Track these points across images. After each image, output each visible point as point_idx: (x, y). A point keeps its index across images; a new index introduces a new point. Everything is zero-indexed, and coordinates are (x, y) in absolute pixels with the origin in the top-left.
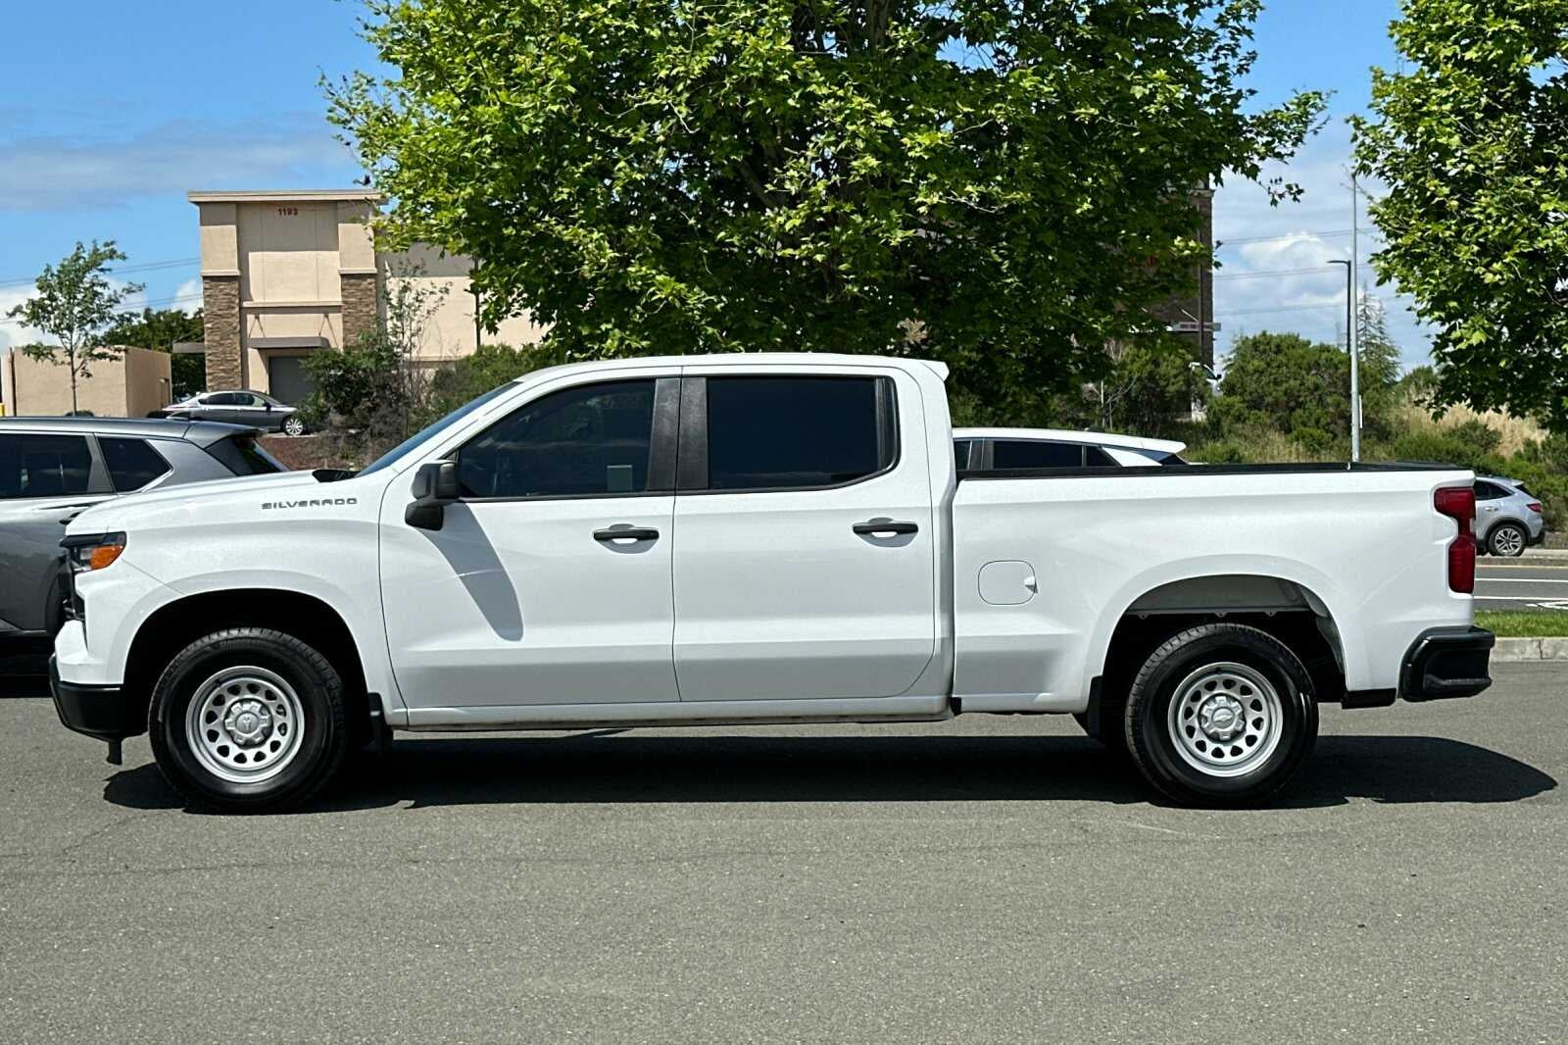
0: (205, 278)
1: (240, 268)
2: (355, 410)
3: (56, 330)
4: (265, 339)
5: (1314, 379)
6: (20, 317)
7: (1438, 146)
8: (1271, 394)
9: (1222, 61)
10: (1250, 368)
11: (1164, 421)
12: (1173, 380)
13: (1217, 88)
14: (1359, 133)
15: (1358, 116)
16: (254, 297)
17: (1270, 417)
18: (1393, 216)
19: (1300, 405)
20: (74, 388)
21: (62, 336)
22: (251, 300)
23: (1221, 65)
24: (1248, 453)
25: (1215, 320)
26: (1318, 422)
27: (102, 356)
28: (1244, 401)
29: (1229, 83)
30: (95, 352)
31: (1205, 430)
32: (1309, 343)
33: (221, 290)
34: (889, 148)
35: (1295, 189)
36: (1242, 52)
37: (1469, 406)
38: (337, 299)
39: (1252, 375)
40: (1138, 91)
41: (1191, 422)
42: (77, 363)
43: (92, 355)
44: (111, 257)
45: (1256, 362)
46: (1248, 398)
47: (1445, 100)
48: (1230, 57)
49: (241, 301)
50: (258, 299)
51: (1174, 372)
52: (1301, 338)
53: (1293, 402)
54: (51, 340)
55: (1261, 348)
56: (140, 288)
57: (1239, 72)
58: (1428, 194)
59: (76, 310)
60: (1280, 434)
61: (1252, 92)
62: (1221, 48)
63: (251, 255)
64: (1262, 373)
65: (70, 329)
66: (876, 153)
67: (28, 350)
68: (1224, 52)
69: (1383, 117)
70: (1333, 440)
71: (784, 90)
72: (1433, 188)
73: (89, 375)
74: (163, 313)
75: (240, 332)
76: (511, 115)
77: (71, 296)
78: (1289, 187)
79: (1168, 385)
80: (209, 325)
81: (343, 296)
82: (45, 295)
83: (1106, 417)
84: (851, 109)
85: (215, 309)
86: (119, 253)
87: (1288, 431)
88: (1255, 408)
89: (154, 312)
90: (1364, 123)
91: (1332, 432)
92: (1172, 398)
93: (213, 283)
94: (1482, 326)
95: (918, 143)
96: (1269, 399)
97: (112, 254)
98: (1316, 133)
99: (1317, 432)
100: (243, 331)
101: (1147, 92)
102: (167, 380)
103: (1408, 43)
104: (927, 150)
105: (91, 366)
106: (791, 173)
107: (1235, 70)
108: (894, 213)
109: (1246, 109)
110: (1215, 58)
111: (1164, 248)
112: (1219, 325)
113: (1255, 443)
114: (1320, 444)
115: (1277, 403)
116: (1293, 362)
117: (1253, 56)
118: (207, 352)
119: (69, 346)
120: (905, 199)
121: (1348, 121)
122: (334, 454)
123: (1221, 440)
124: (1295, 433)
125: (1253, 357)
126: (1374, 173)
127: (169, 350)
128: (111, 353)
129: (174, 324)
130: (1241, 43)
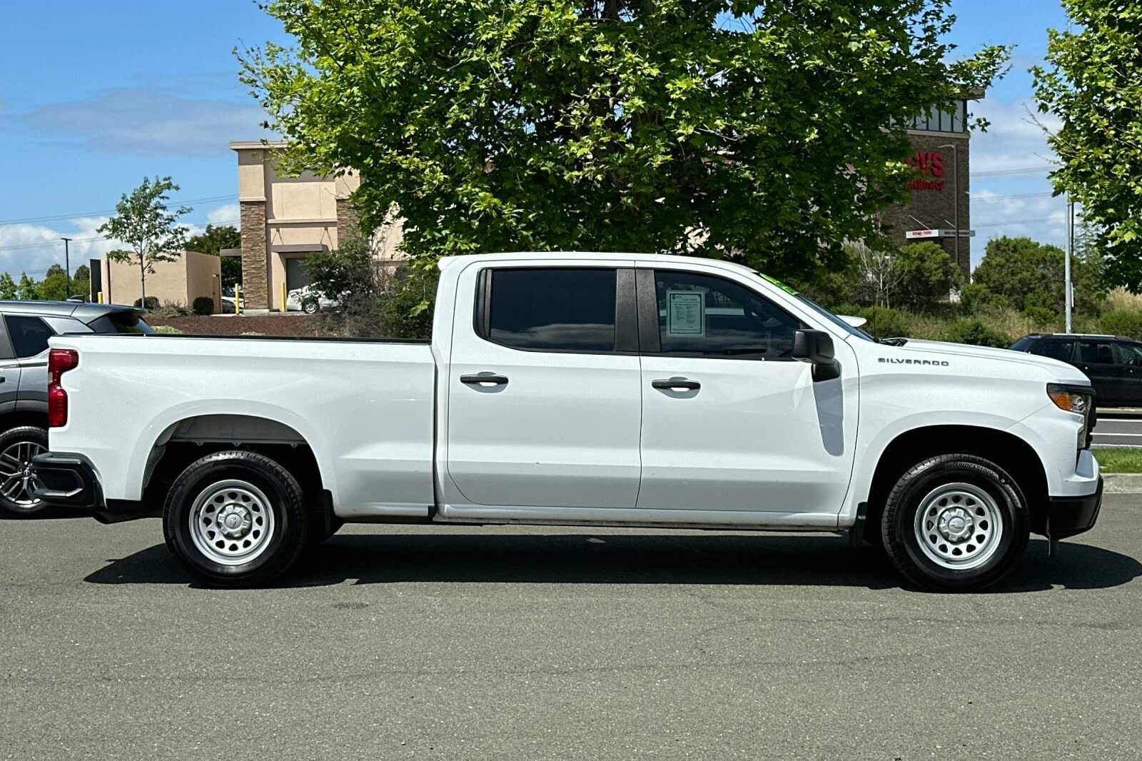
0: (241, 203)
1: (266, 196)
2: (339, 295)
3: (131, 240)
4: (283, 246)
5: (1041, 271)
6: (106, 232)
7: (1099, 89)
8: (1009, 282)
9: (930, 23)
10: (994, 263)
11: (928, 302)
12: (934, 272)
13: (926, 44)
14: (1038, 80)
15: (1038, 66)
16: (275, 215)
17: (1007, 299)
18: (1065, 142)
19: (1031, 290)
20: (143, 280)
21: (135, 245)
22: (274, 218)
23: (928, 27)
24: (990, 325)
25: (971, 229)
26: (1044, 302)
27: (162, 258)
28: (989, 287)
29: (935, 40)
30: (158, 256)
31: (959, 309)
32: (1038, 244)
33: (253, 211)
34: (655, 91)
35: (983, 122)
36: (944, 16)
37: (1127, 290)
38: (332, 216)
39: (995, 268)
40: (854, 46)
41: (949, 303)
42: (145, 263)
43: (155, 257)
44: (169, 188)
45: (998, 259)
46: (992, 285)
47: (1104, 54)
48: (935, 20)
49: (267, 219)
50: (279, 217)
51: (936, 266)
52: (1032, 240)
53: (1026, 287)
54: (128, 247)
55: (1002, 248)
56: (189, 210)
57: (943, 31)
58: (1092, 125)
59: (145, 226)
60: (1016, 312)
61: (953, 46)
62: (927, 14)
63: (274, 185)
64: (1002, 267)
65: (140, 239)
66: (644, 96)
67: (111, 255)
68: (931, 16)
69: (1056, 67)
70: (1055, 315)
71: (577, 48)
72: (1095, 121)
73: (153, 272)
74: (220, 229)
75: (266, 241)
76: (372, 71)
77: (141, 215)
78: (979, 121)
79: (930, 276)
80: (245, 236)
81: (338, 215)
82: (122, 215)
83: (885, 299)
84: (624, 62)
85: (248, 225)
86: (174, 184)
87: (1022, 309)
88: (997, 292)
89: (214, 228)
90: (1043, 72)
91: (1055, 310)
92: (934, 285)
93: (248, 206)
94: (1133, 228)
95: (678, 88)
96: (1008, 286)
97: (169, 186)
98: (1001, 78)
99: (1043, 310)
100: (268, 240)
101: (861, 46)
102: (218, 276)
103: (1076, 9)
104: (685, 92)
105: (155, 265)
106: (574, 112)
107: (939, 30)
108: (659, 142)
109: (948, 60)
110: (924, 22)
111: (878, 168)
112: (974, 232)
113: (996, 318)
114: (1045, 319)
115: (1013, 289)
116: (1025, 259)
117: (952, 19)
118: (243, 255)
119: (139, 252)
120: (668, 132)
121: (1030, 71)
122: (323, 328)
123: (971, 317)
124: (1026, 310)
125: (996, 255)
126: (1050, 111)
127: (218, 255)
128: (168, 256)
129: (228, 236)
130: (943, 9)
